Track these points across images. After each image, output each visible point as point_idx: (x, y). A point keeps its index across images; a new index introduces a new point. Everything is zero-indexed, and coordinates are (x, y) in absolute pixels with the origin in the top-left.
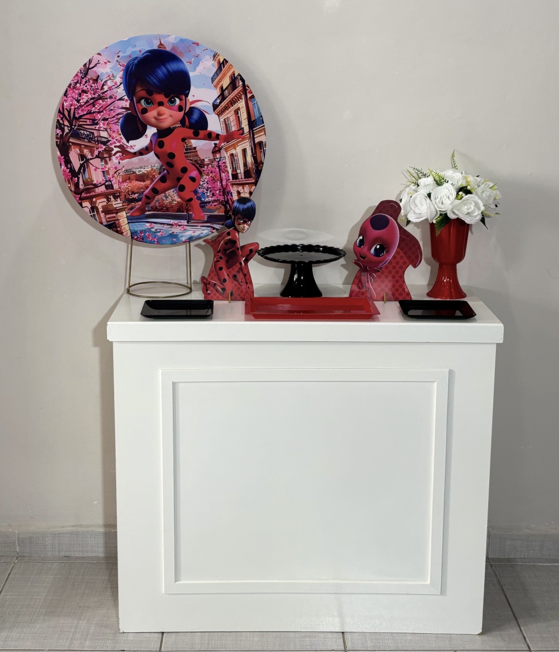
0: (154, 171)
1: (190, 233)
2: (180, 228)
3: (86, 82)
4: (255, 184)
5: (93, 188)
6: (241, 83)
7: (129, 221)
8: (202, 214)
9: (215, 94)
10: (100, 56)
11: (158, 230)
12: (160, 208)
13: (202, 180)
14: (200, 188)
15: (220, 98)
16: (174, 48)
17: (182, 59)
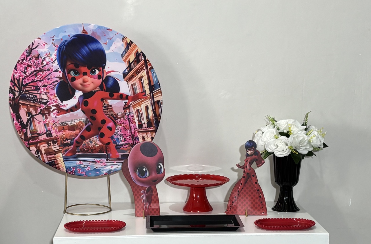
0: (82, 123)
1: (109, 167)
2: (101, 164)
3: (30, 59)
4: (155, 131)
5: (37, 136)
6: (143, 58)
7: (64, 160)
8: (117, 154)
9: (124, 66)
10: (40, 40)
11: (86, 166)
12: (87, 150)
13: (116, 129)
14: (115, 135)
15: (128, 69)
16: (93, 33)
17: (100, 41)
